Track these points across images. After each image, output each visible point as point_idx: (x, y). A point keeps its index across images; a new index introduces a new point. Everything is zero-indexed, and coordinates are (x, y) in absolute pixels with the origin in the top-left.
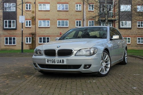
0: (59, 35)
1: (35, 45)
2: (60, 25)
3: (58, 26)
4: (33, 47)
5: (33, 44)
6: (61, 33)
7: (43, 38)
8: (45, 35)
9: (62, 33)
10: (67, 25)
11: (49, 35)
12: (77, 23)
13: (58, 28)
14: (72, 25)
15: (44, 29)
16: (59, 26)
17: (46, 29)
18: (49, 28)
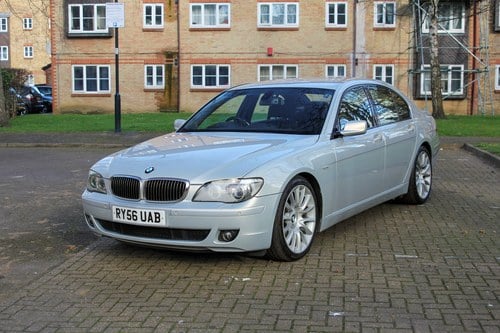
0: (264, 57)
1: (179, 92)
2: (268, 22)
3: (260, 25)
4: (170, 102)
5: (170, 92)
6: (270, 49)
7: (207, 68)
8: (214, 57)
9: (275, 50)
10: (292, 19)
11: (226, 56)
12: (332, 10)
13: (260, 30)
14: (311, 19)
15: (208, 36)
16: (265, 25)
17: (217, 34)
18: (228, 30)
